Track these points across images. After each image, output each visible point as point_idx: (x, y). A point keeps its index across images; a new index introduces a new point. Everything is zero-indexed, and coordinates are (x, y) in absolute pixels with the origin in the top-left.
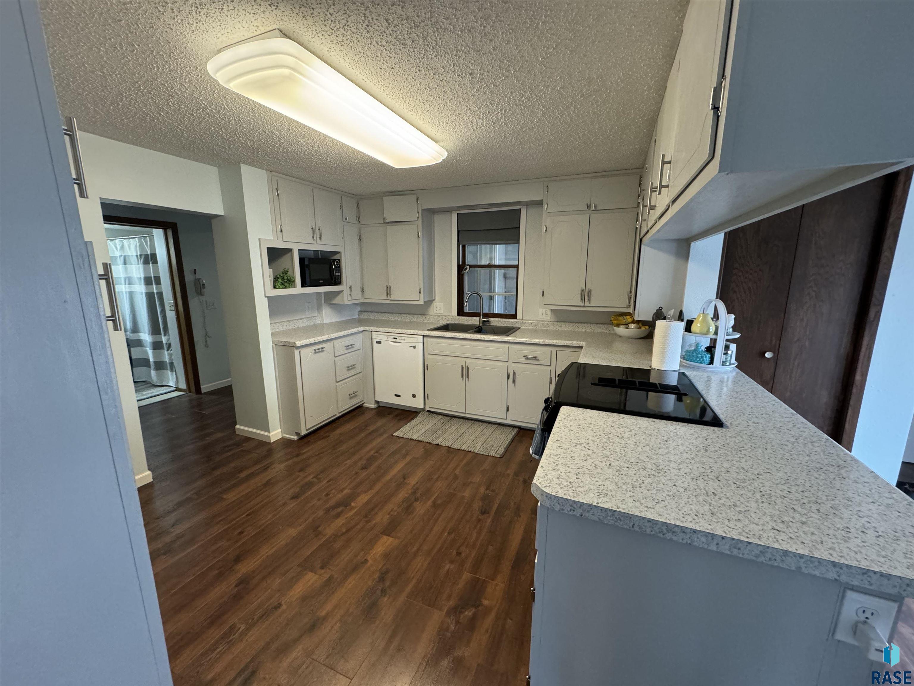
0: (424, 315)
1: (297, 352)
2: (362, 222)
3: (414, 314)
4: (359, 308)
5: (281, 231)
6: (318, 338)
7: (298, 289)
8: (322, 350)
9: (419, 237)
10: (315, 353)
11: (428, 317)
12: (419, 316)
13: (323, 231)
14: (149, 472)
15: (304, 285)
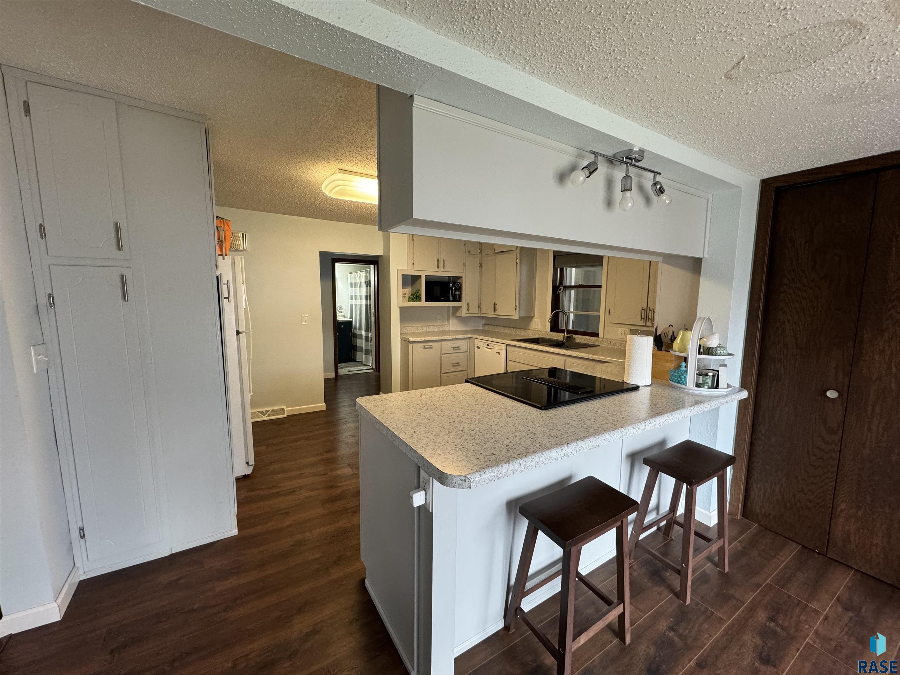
0: (525, 329)
1: (410, 346)
2: (483, 253)
3: (518, 328)
4: (484, 322)
5: (413, 264)
6: (428, 338)
7: (423, 303)
8: (430, 347)
9: (517, 263)
10: (425, 348)
11: (528, 331)
12: (522, 330)
13: (446, 262)
14: (324, 404)
15: (427, 301)
